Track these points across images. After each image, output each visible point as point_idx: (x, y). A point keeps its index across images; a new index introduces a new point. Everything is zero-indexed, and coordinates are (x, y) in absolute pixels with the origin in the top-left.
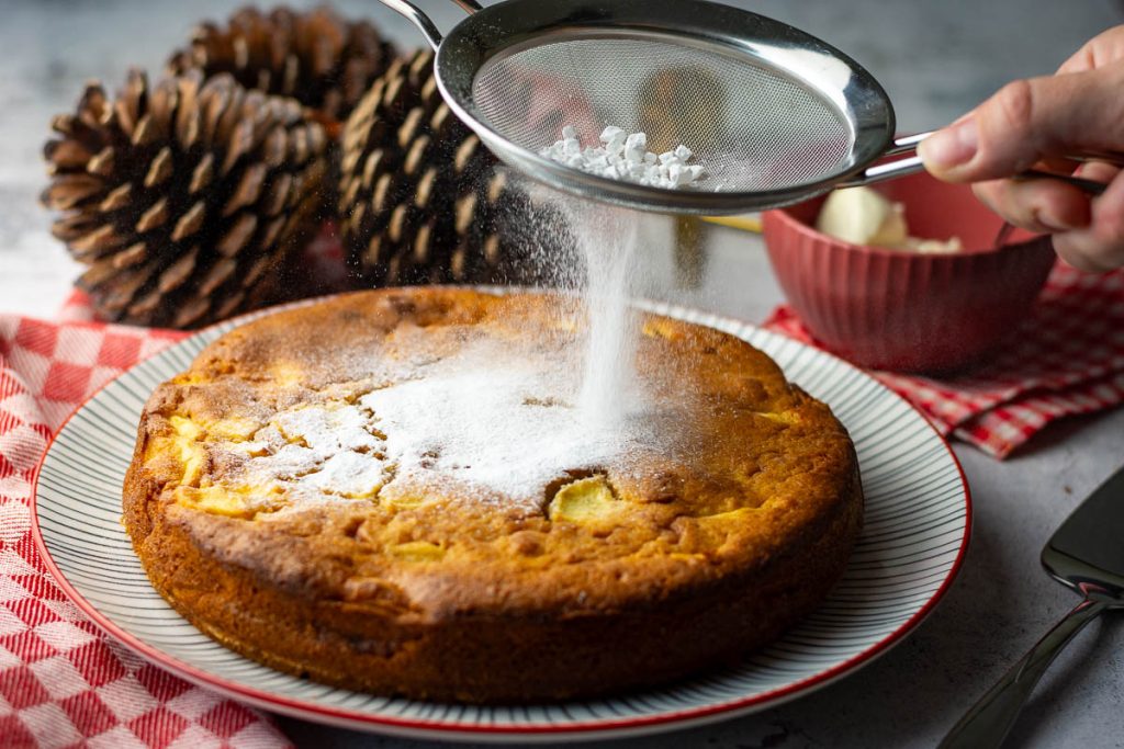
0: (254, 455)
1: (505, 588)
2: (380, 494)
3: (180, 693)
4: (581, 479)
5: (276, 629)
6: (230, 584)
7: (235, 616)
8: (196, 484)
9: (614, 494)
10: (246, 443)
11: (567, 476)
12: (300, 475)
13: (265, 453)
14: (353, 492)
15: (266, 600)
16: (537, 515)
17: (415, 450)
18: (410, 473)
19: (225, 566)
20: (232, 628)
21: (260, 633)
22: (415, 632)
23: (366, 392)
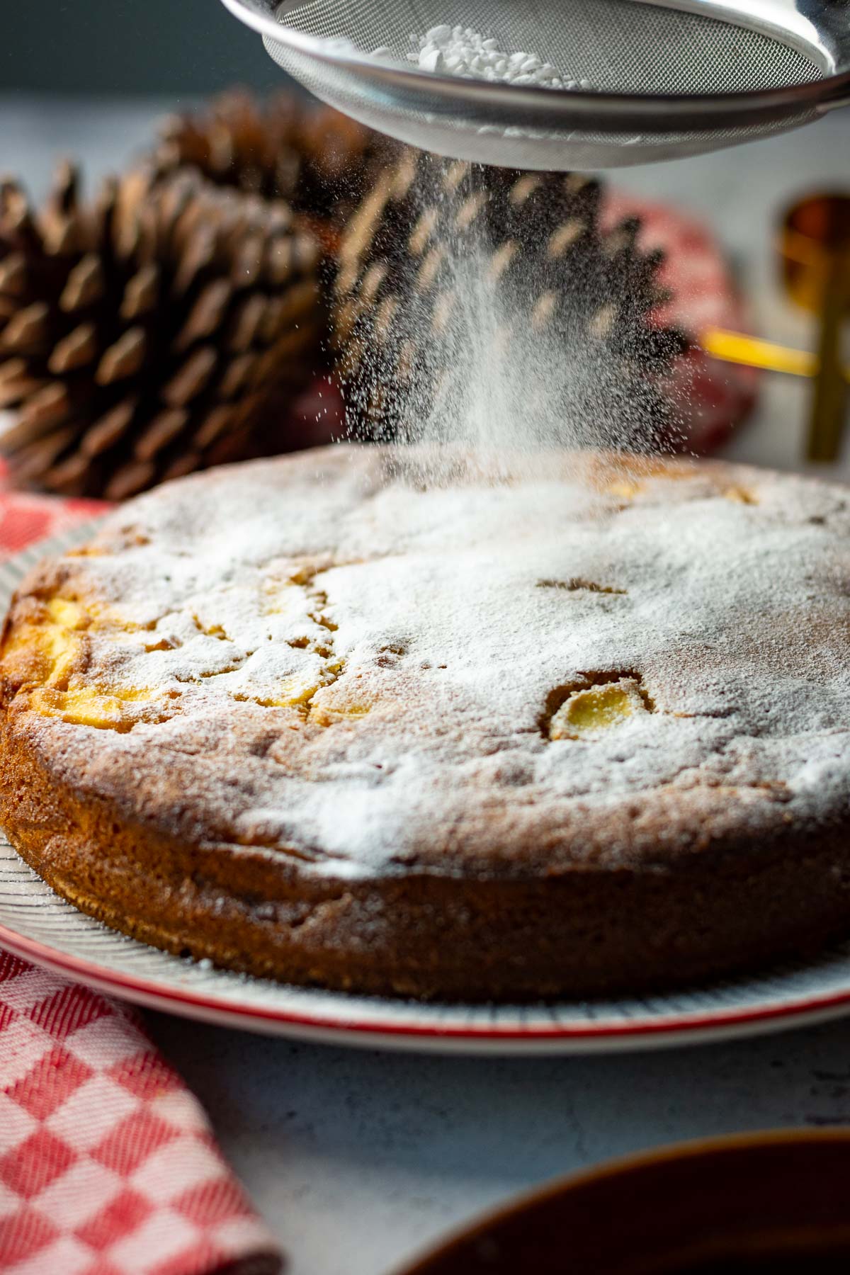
0: (149, 649)
1: (465, 827)
2: (310, 701)
3: (15, 974)
4: (601, 684)
5: (144, 884)
6: (85, 821)
7: (90, 865)
8: (63, 686)
9: (649, 705)
10: (143, 633)
11: (581, 679)
12: (206, 675)
13: (164, 646)
14: (274, 698)
15: (131, 842)
16: (531, 731)
17: (370, 643)
18: (359, 673)
19: (78, 793)
20: (88, 883)
21: (122, 890)
22: (334, 889)
23: (323, 570)
